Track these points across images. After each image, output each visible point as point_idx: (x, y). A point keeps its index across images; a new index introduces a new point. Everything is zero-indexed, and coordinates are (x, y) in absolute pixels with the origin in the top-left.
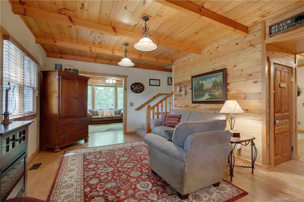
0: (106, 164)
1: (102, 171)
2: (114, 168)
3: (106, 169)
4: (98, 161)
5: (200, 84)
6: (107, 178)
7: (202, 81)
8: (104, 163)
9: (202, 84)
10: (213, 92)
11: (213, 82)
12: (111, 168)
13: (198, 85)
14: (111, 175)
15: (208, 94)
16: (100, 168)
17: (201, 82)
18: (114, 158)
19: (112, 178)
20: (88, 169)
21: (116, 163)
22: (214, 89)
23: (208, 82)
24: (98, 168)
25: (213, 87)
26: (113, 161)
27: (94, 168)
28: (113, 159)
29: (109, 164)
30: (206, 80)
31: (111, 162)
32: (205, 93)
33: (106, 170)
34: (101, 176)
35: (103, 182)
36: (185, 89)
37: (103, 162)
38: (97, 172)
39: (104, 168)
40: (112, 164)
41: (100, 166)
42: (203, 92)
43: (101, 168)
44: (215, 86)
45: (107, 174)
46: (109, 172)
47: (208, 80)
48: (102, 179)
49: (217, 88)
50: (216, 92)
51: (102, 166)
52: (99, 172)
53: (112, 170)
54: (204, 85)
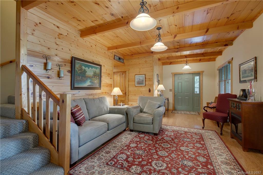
0: (186, 156)
1: (191, 150)
2: (180, 148)
3: (186, 150)
4: (194, 163)
5: (83, 69)
6: (188, 144)
7: (86, 67)
8: (187, 157)
9: (85, 70)
10: (93, 80)
11: (94, 72)
12: (182, 149)
13: (81, 70)
14: (184, 145)
15: (90, 81)
16: (193, 153)
17: (83, 67)
18: (172, 160)
19: (184, 143)
20: (205, 156)
21: (174, 152)
22: (94, 78)
23: (90, 70)
24: (194, 154)
25: (94, 76)
26: (176, 156)
27: (198, 156)
28: (175, 158)
29: (182, 154)
30: (89, 68)
31: (179, 155)
32: (87, 80)
33: (188, 149)
34: (193, 146)
35: (192, 142)
36: (59, 69)
37: (188, 159)
38: (196, 151)
39: (188, 152)
40: (179, 153)
41: (192, 155)
42: (86, 79)
43: (191, 153)
44: (95, 76)
45: (187, 146)
46: (186, 147)
47: (90, 68)
48: (192, 145)
49: (96, 77)
50: (95, 80)
51: (190, 155)
52: (194, 150)
53: (182, 147)
54: (86, 72)
